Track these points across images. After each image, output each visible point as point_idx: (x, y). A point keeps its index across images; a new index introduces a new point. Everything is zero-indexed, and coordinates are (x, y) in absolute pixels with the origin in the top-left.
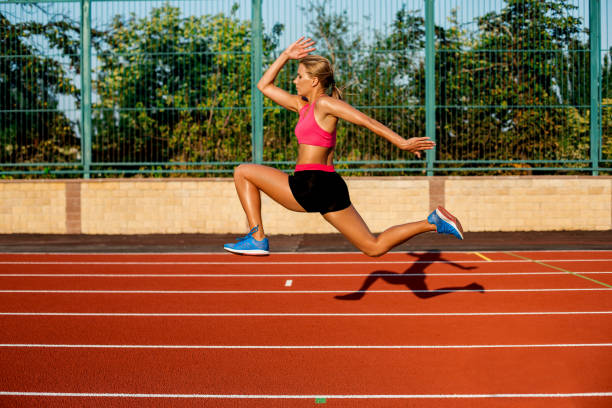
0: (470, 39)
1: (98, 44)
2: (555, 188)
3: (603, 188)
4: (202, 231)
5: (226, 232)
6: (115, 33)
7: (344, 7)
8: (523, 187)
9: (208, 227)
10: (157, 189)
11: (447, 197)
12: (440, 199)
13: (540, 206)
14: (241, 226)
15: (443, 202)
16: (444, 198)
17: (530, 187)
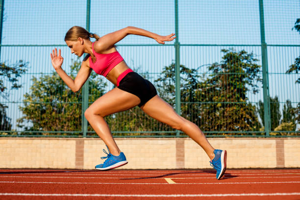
1: (9, 74)
2: (245, 144)
3: (271, 144)
4: (51, 167)
5: (64, 168)
6: (19, 70)
8: (227, 144)
9: (54, 165)
10: (28, 144)
11: (186, 149)
12: (182, 150)
13: (237, 155)
14: (73, 166)
15: (183, 152)
16: (184, 150)
17: (231, 144)
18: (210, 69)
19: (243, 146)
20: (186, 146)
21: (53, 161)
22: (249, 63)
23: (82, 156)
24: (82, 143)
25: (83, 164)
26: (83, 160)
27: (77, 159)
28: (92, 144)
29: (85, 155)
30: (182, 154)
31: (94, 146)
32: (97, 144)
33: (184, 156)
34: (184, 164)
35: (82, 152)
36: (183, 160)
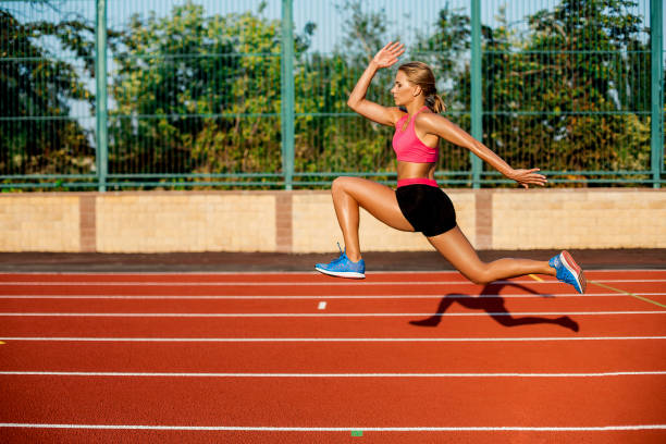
0: (520, 39)
1: (114, 45)
2: (613, 202)
5: (253, 250)
6: (133, 33)
7: (382, 4)
8: (578, 201)
9: (234, 244)
11: (495, 212)
12: (487, 214)
13: (597, 222)
14: (270, 244)
15: (490, 217)
16: (491, 213)
18: (531, 22)
19: (608, 205)
20: (495, 204)
21: (230, 239)
23: (289, 225)
24: (288, 200)
25: (290, 242)
26: (290, 234)
27: (279, 234)
28: (308, 203)
29: (295, 224)
30: (487, 221)
31: (313, 206)
33: (491, 225)
34: (491, 240)
35: (289, 217)
36: (489, 233)
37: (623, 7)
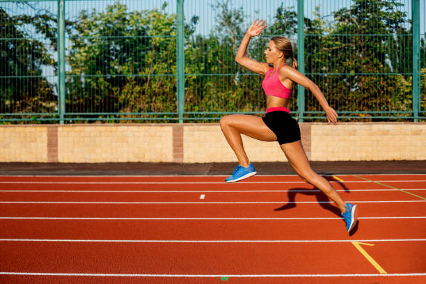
0: (329, 27)
1: (70, 30)
2: (388, 131)
3: (421, 130)
4: (142, 160)
5: (159, 161)
6: (82, 23)
7: (241, 5)
8: (365, 130)
9: (146, 158)
10: (111, 132)
11: (313, 137)
12: (308, 138)
13: (378, 144)
14: (169, 157)
15: (309, 140)
16: (310, 137)
17: (371, 130)
18: (336, 16)
19: (385, 133)
20: (313, 132)
21: (144, 154)
22: (390, 11)
23: (181, 145)
24: (181, 129)
25: (182, 156)
26: (182, 151)
27: (175, 151)
28: (194, 131)
29: (185, 145)
30: (308, 143)
31: (196, 133)
32: (199, 130)
33: (310, 145)
34: (310, 154)
35: (181, 140)
36: (309, 151)
37: (394, 7)
